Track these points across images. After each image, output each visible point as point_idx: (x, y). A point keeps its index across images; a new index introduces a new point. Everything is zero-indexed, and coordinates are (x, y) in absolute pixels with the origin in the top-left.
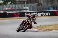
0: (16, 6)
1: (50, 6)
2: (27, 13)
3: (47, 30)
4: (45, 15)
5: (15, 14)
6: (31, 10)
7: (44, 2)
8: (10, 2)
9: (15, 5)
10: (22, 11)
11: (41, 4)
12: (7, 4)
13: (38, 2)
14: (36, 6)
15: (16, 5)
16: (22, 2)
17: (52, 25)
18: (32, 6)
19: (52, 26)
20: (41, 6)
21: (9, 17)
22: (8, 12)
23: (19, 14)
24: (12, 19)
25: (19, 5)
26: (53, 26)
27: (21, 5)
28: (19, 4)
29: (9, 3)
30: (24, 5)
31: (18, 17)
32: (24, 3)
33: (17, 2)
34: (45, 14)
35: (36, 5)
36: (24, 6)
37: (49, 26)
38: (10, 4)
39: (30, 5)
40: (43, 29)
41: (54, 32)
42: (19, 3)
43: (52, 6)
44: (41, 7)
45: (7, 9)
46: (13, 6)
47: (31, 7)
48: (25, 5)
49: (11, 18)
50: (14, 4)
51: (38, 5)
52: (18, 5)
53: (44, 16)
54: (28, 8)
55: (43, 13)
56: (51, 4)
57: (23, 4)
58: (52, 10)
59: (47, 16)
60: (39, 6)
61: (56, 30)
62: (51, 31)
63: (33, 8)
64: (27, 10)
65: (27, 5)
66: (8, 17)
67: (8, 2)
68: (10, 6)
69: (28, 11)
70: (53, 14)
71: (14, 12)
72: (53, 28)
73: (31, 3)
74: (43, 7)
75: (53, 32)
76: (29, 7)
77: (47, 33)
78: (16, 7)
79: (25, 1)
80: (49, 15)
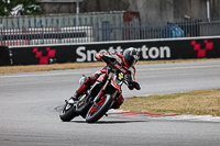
0: (41, 21)
1: (171, 20)
2: (84, 48)
3: (159, 113)
4: (151, 56)
5: (39, 54)
6: (101, 37)
7: (148, 5)
8: (20, 7)
9: (38, 19)
10: (65, 42)
11: (137, 14)
12: (7, 14)
13: (126, 6)
14: (117, 22)
15: (43, 19)
16: (64, 7)
17: (179, 95)
18: (105, 20)
19: (177, 99)
20: (136, 20)
21: (16, 64)
22: (12, 45)
23: (52, 53)
24: (27, 71)
25: (55, 18)
26: (181, 98)
27: (60, 19)
28: (54, 12)
29: (15, 11)
30: (72, 17)
31: (49, 63)
32: (72, 10)
33: (47, 7)
34: (154, 53)
35: (117, 16)
36: (72, 23)
37: (169, 97)
38: (21, 13)
39: (95, 17)
40: (144, 111)
41: (185, 121)
42: (55, 8)
43: (180, 20)
44: (137, 26)
45: (8, 32)
46: (32, 20)
47: (97, 24)
48: (77, 17)
49: (22, 67)
50: (36, 13)
51: (127, 18)
52: (49, 19)
53: (150, 59)
54: (88, 30)
55: (144, 49)
56: (177, 13)
57: (70, 12)
58: (178, 36)
59: (159, 59)
60: (131, 20)
61: (192, 112)
62: (174, 118)
63: (106, 30)
64: (83, 35)
65: (84, 16)
66: (10, 65)
67: (10, 7)
68: (21, 20)
69: (89, 41)
70: (181, 52)
71: (35, 43)
72: (183, 107)
73: (98, 9)
74: (144, 26)
75: (181, 121)
76: (91, 25)
77: (160, 123)
78: (44, 24)
79: (75, 3)
80: (168, 55)
